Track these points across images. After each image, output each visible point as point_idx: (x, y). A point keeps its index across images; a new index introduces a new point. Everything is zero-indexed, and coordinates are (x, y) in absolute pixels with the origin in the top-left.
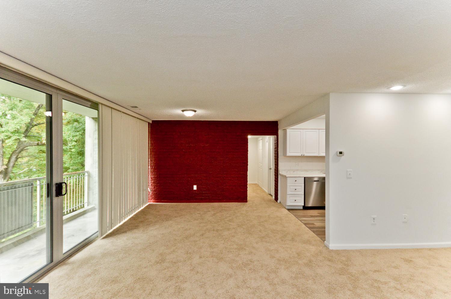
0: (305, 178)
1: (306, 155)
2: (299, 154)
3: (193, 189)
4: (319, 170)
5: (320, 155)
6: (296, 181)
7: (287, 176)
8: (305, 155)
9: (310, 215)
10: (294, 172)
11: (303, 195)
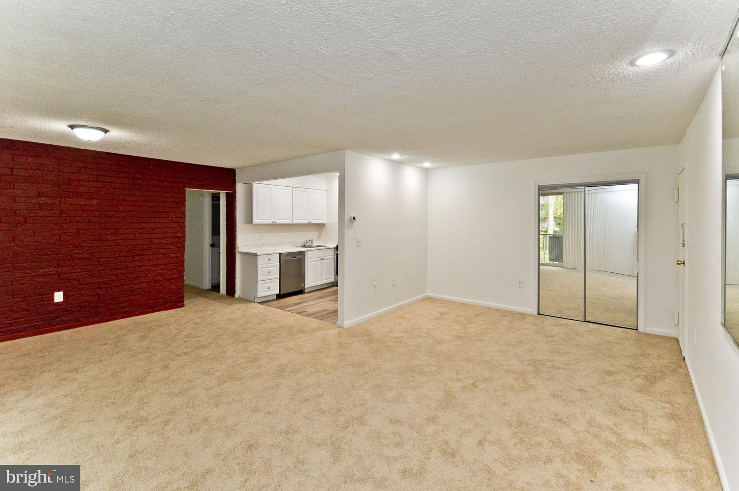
0: (280, 254)
1: (278, 222)
2: (270, 222)
3: (53, 300)
4: (288, 243)
5: (294, 223)
6: (270, 260)
7: (258, 254)
8: (276, 223)
9: (292, 303)
10: (258, 248)
11: (279, 279)
